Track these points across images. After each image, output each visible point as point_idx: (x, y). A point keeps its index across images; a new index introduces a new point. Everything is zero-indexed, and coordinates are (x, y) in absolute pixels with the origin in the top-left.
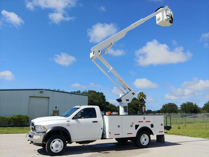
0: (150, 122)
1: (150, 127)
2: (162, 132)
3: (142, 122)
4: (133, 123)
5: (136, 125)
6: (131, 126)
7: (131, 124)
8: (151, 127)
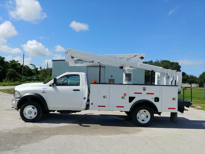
0: (153, 94)
1: (153, 101)
2: (175, 109)
3: (141, 93)
4: (125, 95)
5: (130, 97)
6: (123, 98)
7: (123, 96)
8: (155, 101)
